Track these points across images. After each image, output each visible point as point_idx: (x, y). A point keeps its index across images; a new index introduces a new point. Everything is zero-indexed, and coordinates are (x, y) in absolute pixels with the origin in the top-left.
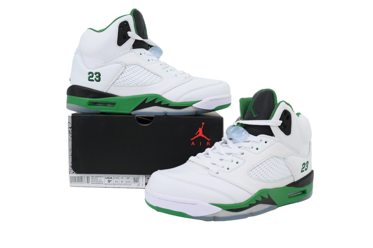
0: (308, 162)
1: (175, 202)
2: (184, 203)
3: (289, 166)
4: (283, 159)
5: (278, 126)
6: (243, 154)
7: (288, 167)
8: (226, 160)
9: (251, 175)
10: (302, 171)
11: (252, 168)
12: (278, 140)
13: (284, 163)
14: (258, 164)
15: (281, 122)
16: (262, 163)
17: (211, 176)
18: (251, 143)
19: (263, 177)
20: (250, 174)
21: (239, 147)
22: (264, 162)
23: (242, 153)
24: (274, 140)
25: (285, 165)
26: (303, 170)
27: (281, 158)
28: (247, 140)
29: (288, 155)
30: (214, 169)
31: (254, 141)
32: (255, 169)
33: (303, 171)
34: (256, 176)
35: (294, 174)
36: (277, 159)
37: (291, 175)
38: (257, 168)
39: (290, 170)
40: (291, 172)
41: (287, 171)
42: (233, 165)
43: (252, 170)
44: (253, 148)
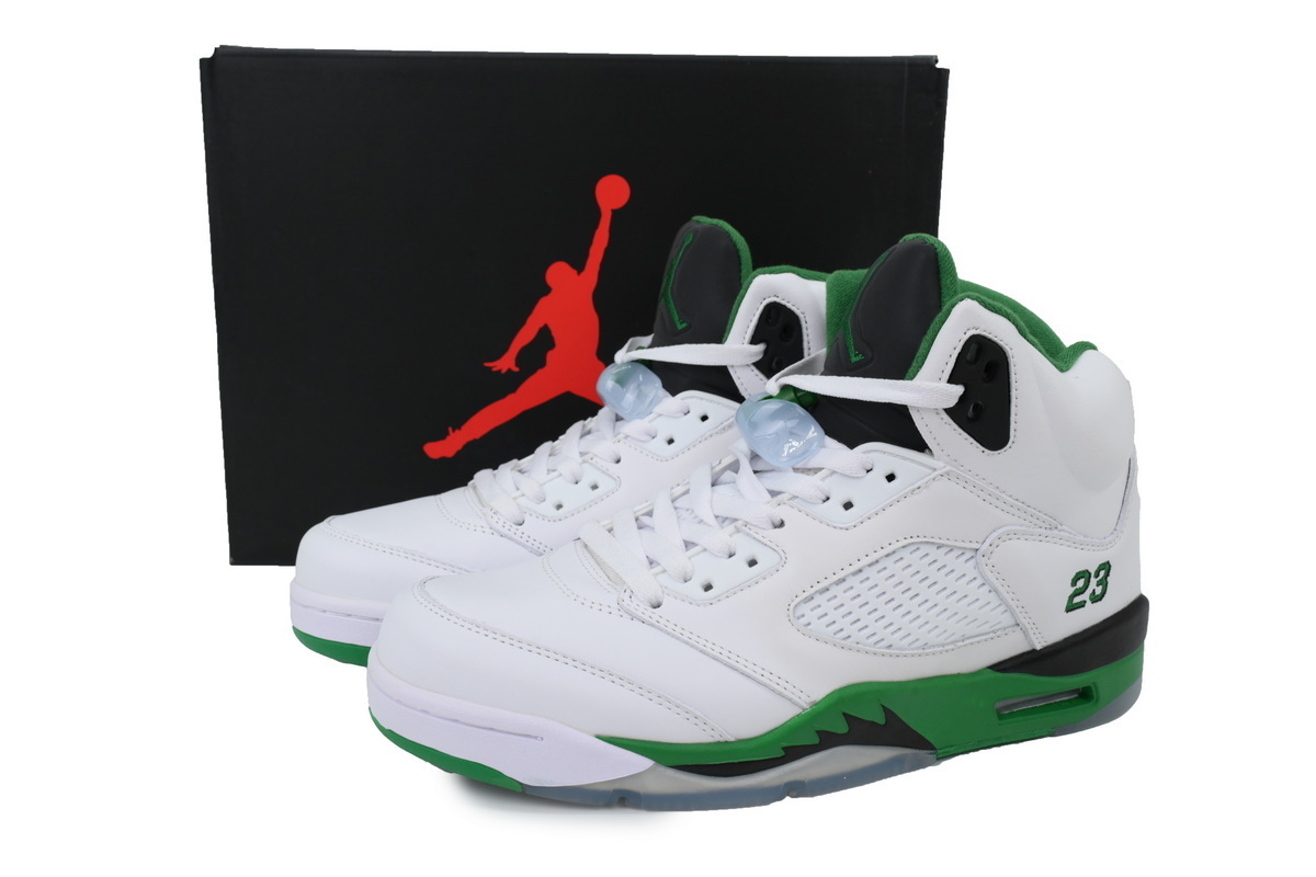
0: (1106, 567)
1: (456, 721)
2: (491, 729)
3: (997, 584)
4: (968, 555)
5: (946, 410)
6: (782, 524)
7: (996, 591)
8: (705, 550)
9: (804, 621)
10: (1071, 608)
11: (810, 591)
12: (948, 468)
13: (974, 573)
14: (841, 575)
15: (959, 390)
16: (860, 571)
17: (625, 615)
18: (823, 479)
19: (860, 630)
20: (803, 616)
21: (773, 493)
22: (870, 565)
23: (777, 522)
24: (930, 471)
25: (979, 582)
26: (1077, 600)
27: (960, 548)
28: (813, 464)
29: (995, 535)
30: (646, 584)
31: (834, 472)
32: (828, 595)
33: (1082, 605)
34: (828, 626)
35: (1024, 621)
36: (934, 553)
37: (1014, 623)
38: (834, 590)
39: (1003, 601)
40: (1009, 609)
41: (989, 607)
42: (729, 574)
43: (811, 598)
44: (828, 499)
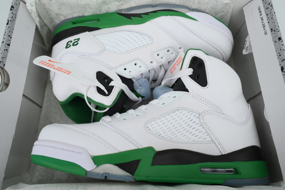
0: (67, 48)
10: (79, 39)
33: (75, 40)
35: (92, 36)
37: (95, 36)
39: (98, 40)
41: (102, 39)
44: (140, 67)
